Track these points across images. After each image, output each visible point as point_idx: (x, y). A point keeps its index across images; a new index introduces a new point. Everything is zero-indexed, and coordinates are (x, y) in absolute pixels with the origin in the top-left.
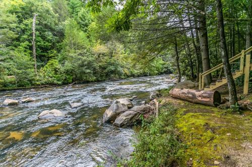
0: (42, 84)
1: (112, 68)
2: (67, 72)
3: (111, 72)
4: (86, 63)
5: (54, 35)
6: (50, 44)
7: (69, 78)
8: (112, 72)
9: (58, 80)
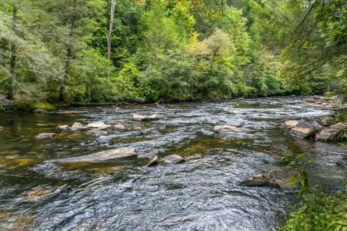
0: (120, 100)
1: (215, 80)
2: (153, 83)
3: (212, 87)
4: (182, 70)
5: (124, 23)
6: (119, 38)
7: (154, 94)
8: (214, 87)
9: (140, 96)
